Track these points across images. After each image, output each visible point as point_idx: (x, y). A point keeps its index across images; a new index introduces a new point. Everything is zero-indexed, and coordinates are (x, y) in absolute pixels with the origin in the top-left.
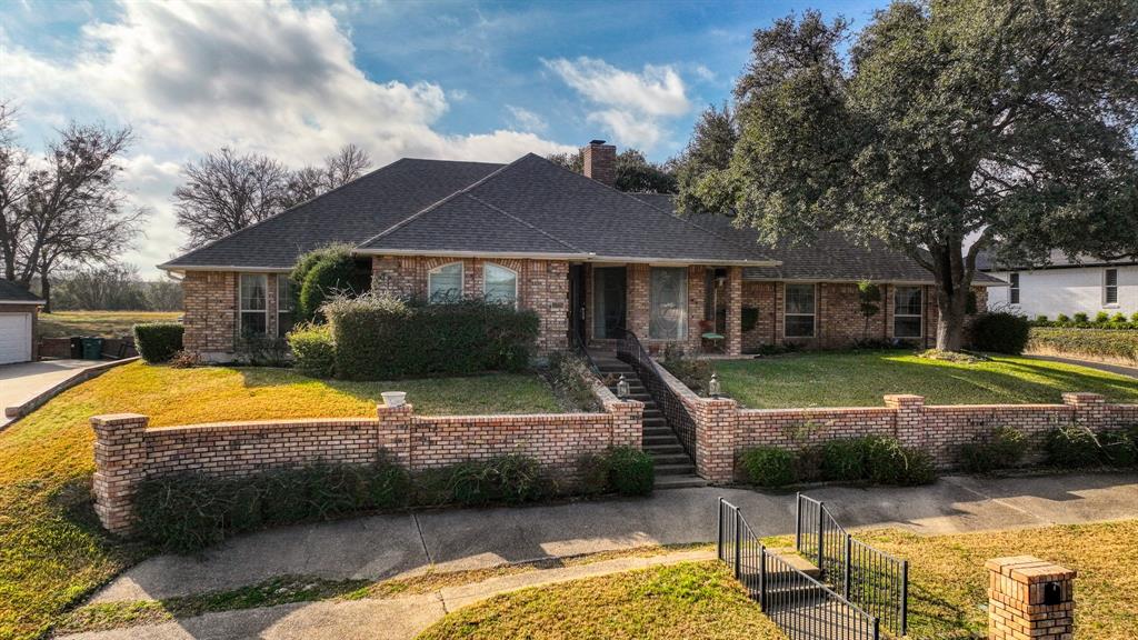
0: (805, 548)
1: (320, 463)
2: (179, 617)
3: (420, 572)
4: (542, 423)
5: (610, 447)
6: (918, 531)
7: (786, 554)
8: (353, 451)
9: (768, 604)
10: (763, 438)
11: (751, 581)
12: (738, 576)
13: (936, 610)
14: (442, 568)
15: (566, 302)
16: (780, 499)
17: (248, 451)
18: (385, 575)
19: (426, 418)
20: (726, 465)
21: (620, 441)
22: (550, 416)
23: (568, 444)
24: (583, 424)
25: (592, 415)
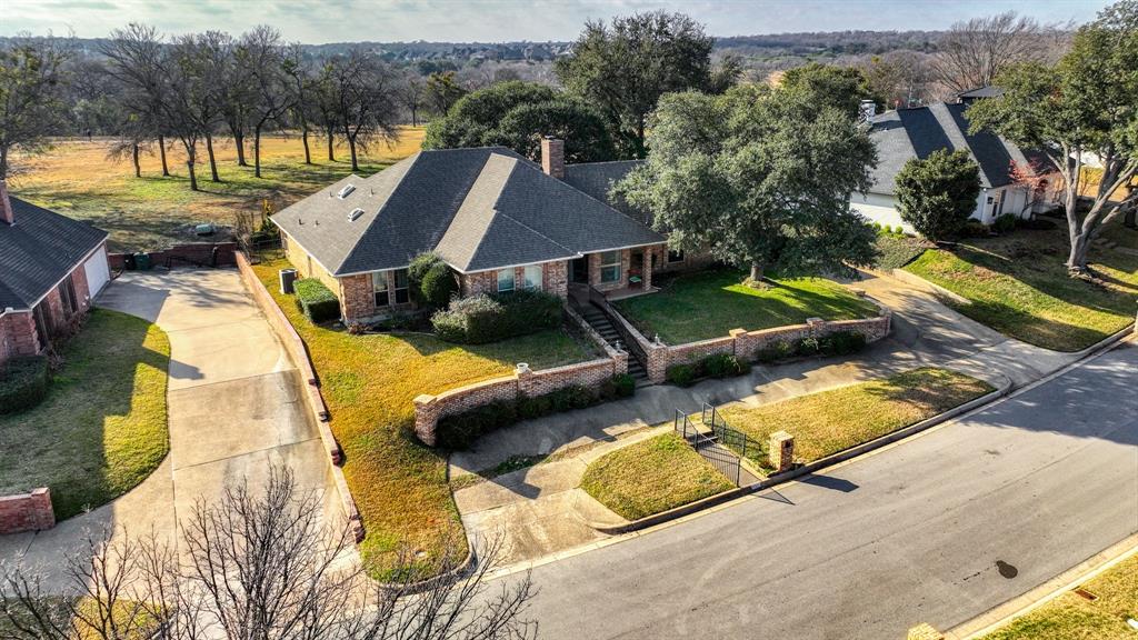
0: (706, 420)
1: (495, 400)
2: (489, 479)
3: (564, 448)
4: (585, 368)
5: (614, 374)
6: (745, 406)
7: (699, 425)
8: (508, 394)
9: (698, 447)
10: (678, 360)
11: (690, 439)
12: (685, 437)
13: (753, 445)
14: (572, 445)
16: (688, 390)
17: (467, 401)
18: (551, 451)
19: (537, 373)
20: (662, 375)
21: (618, 371)
22: (588, 364)
23: (596, 375)
24: (602, 365)
25: (606, 361)
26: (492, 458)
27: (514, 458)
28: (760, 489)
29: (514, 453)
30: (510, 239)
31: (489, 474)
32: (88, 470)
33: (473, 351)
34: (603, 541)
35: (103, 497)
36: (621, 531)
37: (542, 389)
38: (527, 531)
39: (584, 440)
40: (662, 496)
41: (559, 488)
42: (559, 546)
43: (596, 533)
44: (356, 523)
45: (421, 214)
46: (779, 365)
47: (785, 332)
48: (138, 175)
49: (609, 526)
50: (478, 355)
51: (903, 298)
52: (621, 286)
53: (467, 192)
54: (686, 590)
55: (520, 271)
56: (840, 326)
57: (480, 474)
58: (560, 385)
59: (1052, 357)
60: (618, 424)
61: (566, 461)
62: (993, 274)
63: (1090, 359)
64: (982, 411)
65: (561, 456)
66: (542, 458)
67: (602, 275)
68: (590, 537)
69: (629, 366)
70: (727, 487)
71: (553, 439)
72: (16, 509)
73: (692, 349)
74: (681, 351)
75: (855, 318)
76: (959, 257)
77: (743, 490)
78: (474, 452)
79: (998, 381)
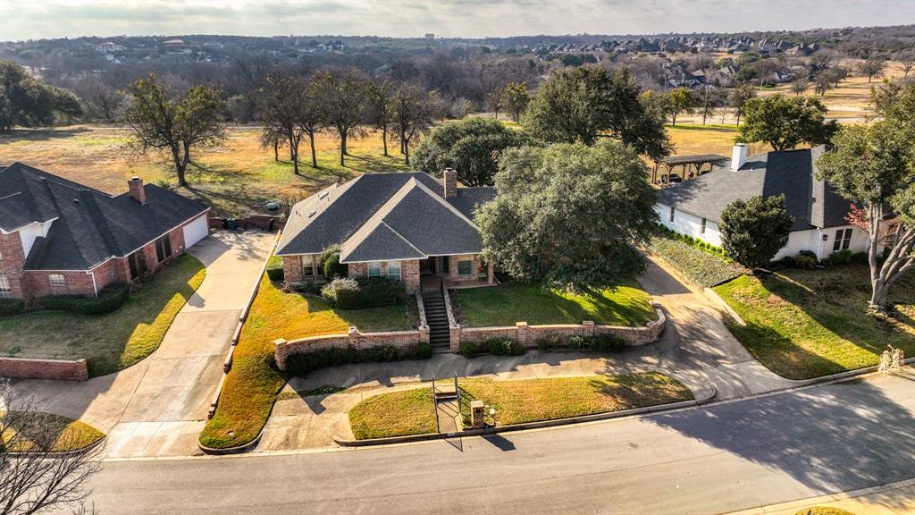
2: (302, 397)
3: (358, 386)
4: (398, 335)
5: (419, 343)
7: (450, 386)
8: (343, 345)
9: (438, 401)
10: (470, 339)
14: (364, 385)
15: (419, 272)
17: (313, 346)
18: (350, 386)
19: (363, 334)
20: (458, 347)
21: (423, 341)
22: (405, 333)
23: (406, 341)
24: (410, 335)
25: (416, 332)
26: (311, 384)
27: (325, 387)
28: (453, 437)
29: (328, 383)
30: (381, 243)
31: (302, 394)
32: (113, 353)
33: (338, 314)
34: (334, 448)
35: (114, 368)
36: (347, 445)
37: (365, 345)
38: (296, 435)
39: (374, 383)
40: (385, 429)
41: (335, 411)
42: (307, 445)
43: (333, 443)
44: (212, 409)
45: (346, 218)
46: (551, 352)
47: (562, 329)
48: (277, 159)
49: (342, 440)
50: (340, 316)
51: (692, 313)
52: (473, 278)
53: (382, 205)
55: (385, 264)
56: (609, 330)
57: (299, 393)
58: (379, 344)
59: (773, 380)
60: (403, 376)
61: (354, 394)
62: (783, 303)
63: (805, 388)
64: (667, 414)
65: (353, 391)
66: (341, 389)
67: (459, 269)
68: (328, 444)
69: (431, 338)
70: (432, 431)
71: (357, 378)
72: (70, 368)
73: (481, 333)
74: (473, 332)
75: (627, 325)
76: (763, 285)
77: (441, 435)
78: (305, 379)
79: (704, 392)
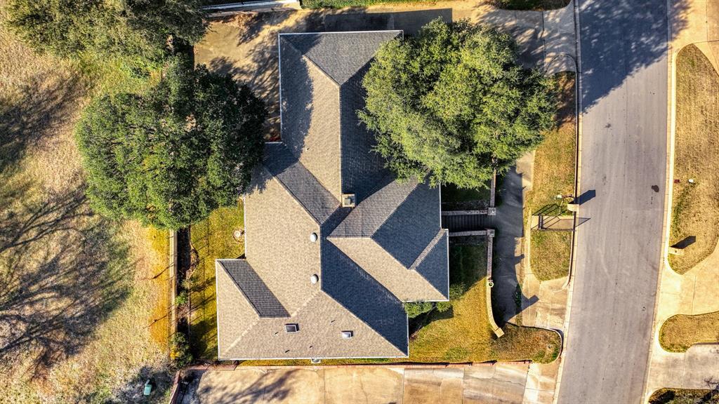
2: (521, 311)
18: (517, 281)
26: (511, 304)
27: (514, 297)
29: (511, 296)
31: (518, 310)
34: (570, 289)
36: (569, 280)
38: (555, 310)
39: (517, 266)
40: (563, 259)
41: (537, 289)
42: (565, 303)
49: (567, 283)
54: (607, 281)
59: (565, 14)
60: (515, 249)
61: (525, 280)
64: (583, 97)
65: (521, 280)
66: (518, 287)
68: (567, 292)
70: (570, 233)
71: (511, 278)
79: (570, 63)
